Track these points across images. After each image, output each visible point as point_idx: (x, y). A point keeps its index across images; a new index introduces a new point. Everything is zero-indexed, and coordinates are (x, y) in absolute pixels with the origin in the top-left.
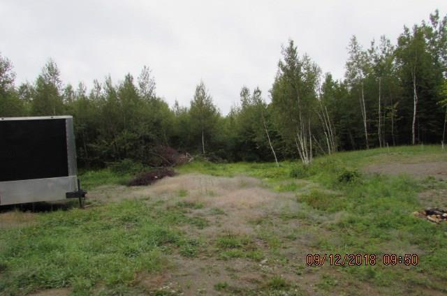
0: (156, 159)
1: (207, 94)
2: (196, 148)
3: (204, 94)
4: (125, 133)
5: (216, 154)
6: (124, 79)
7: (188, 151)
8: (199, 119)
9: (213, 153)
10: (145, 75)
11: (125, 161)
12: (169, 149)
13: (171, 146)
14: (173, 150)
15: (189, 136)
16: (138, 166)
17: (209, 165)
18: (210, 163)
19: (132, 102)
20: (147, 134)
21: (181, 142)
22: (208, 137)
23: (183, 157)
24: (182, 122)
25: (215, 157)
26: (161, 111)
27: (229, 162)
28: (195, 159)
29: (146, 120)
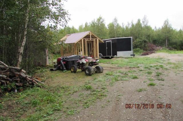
0: (148, 48)
1: (170, 23)
2: (163, 45)
3: (168, 23)
4: (138, 40)
5: (172, 47)
6: (137, 21)
7: (160, 46)
8: (166, 33)
9: (171, 47)
10: (145, 18)
11: (137, 49)
12: (153, 45)
13: (154, 44)
14: (154, 45)
15: (161, 40)
16: (142, 51)
17: (168, 51)
18: (169, 50)
19: (140, 29)
20: (145, 40)
21: (157, 42)
22: (169, 40)
23: (158, 48)
24: (158, 34)
25: (172, 48)
26: (150, 31)
27: (178, 50)
28: (163, 49)
29: (145, 35)
